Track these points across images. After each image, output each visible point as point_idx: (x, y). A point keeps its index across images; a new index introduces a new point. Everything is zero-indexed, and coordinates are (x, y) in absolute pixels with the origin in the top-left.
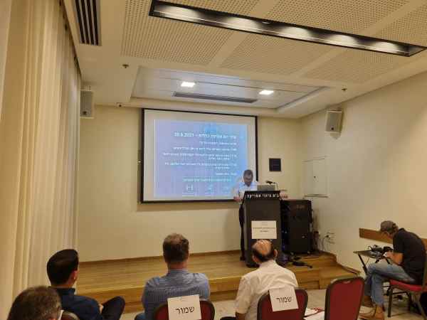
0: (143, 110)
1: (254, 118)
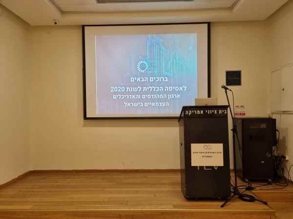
1: (207, 24)
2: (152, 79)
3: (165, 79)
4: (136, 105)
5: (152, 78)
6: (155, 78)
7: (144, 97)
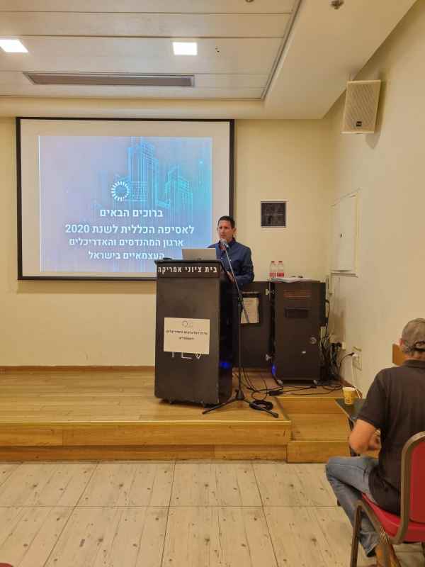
0: (18, 119)
1: (228, 124)
2: (136, 213)
3: (158, 214)
4: (108, 256)
5: (137, 211)
6: (141, 211)
7: (122, 243)
